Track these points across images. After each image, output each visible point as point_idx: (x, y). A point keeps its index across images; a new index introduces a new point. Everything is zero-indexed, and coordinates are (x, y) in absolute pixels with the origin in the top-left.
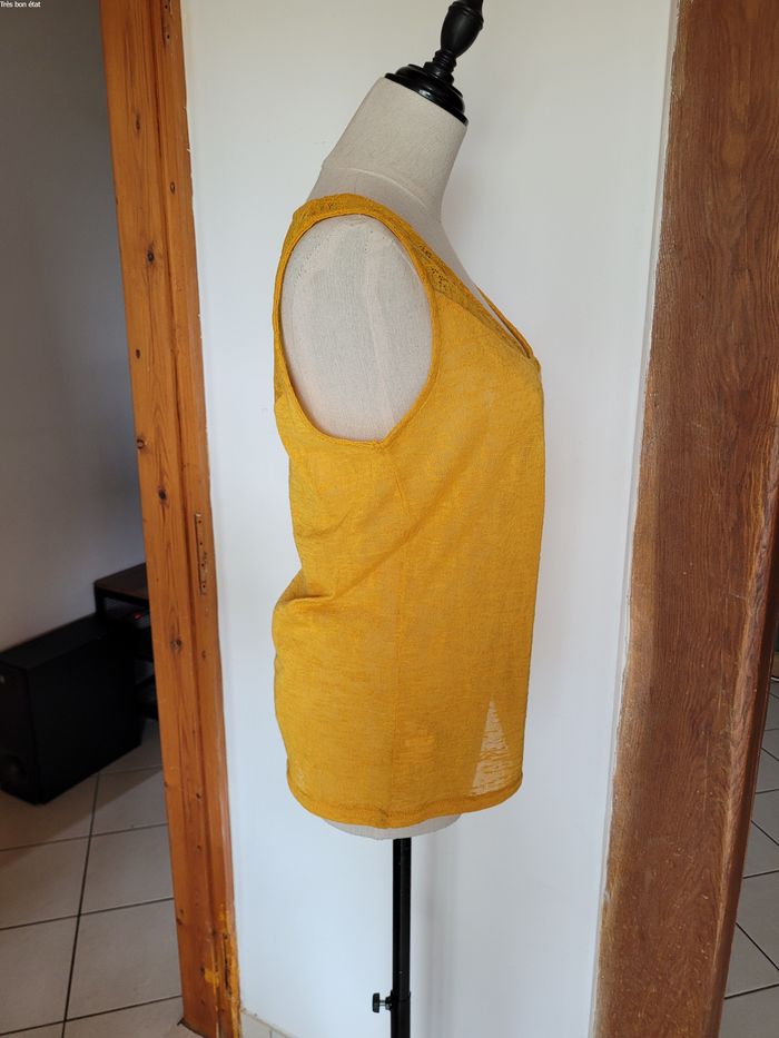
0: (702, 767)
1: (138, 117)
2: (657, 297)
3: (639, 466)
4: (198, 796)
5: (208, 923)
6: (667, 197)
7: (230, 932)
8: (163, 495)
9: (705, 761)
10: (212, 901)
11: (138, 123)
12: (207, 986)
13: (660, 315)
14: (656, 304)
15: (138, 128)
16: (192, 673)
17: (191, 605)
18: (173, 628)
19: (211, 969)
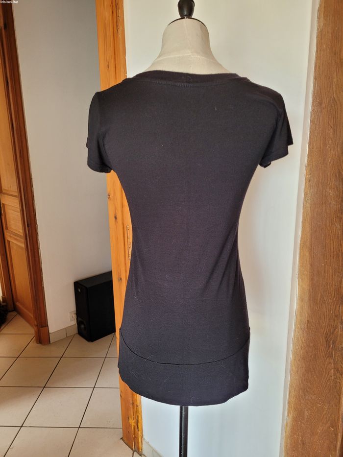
0: (330, 363)
1: (108, 63)
2: (310, 128)
3: (302, 211)
5: (130, 399)
6: (315, 78)
7: (138, 404)
8: (116, 218)
9: (332, 360)
11: (108, 65)
12: (130, 425)
13: (312, 137)
14: (310, 131)
15: (108, 67)
17: (125, 264)
18: (119, 273)
19: (131, 419)
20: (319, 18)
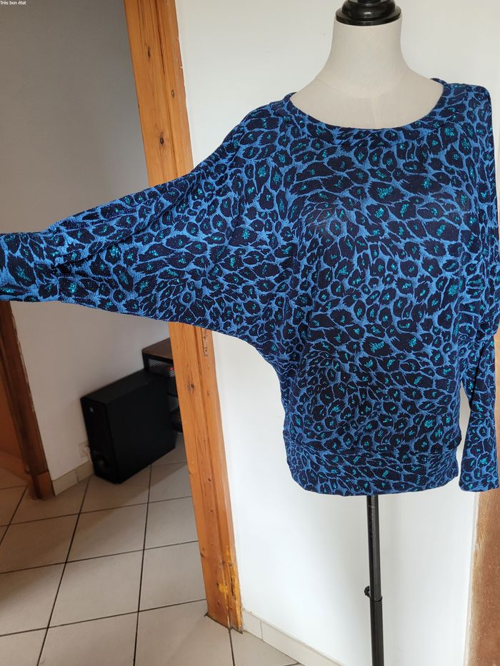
1: (149, 49)
4: (210, 480)
5: (220, 557)
7: (233, 562)
10: (221, 544)
11: (149, 52)
12: (221, 594)
15: (149, 55)
16: (201, 405)
17: (199, 363)
18: (189, 377)
19: (223, 584)
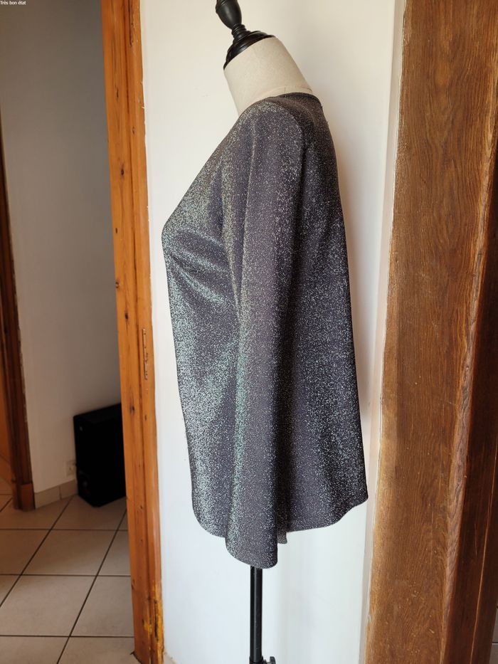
0: (428, 531)
1: (118, 90)
2: (396, 184)
3: (386, 304)
4: (142, 508)
5: (146, 592)
6: (402, 112)
7: (157, 599)
8: (127, 317)
9: (431, 527)
12: (145, 632)
13: (398, 196)
14: (396, 188)
15: (118, 96)
16: (139, 428)
17: (140, 386)
18: (131, 401)
19: (147, 622)
20: (405, 26)
